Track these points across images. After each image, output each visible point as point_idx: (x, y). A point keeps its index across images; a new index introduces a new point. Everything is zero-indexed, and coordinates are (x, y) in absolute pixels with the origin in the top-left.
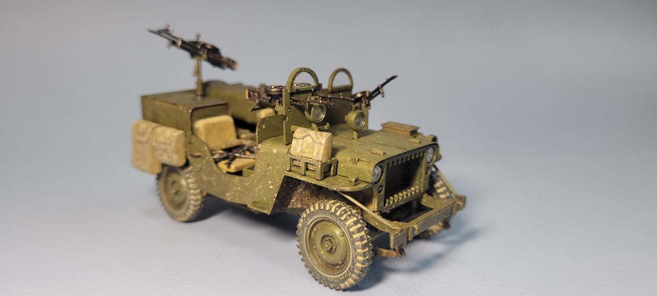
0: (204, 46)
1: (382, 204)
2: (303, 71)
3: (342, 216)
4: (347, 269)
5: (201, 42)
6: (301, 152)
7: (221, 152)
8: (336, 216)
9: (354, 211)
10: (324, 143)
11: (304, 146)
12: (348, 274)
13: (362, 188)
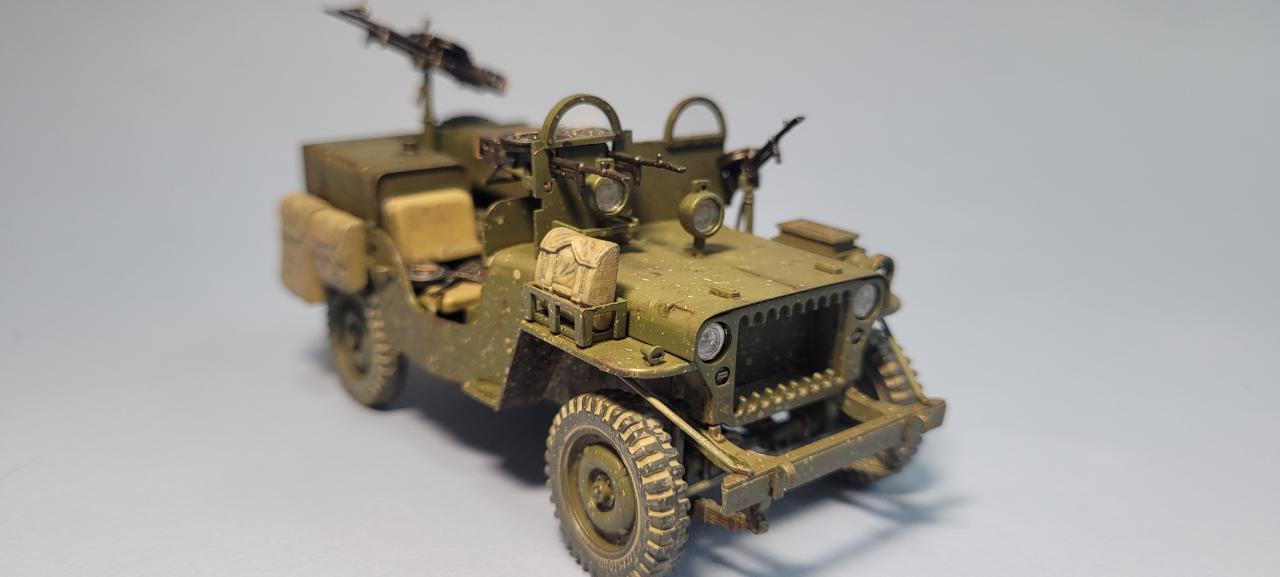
0: (436, 42)
1: (728, 410)
2: (581, 102)
3: (623, 432)
4: (632, 549)
5: (430, 36)
6: (553, 282)
7: (434, 268)
8: (613, 429)
9: (651, 423)
10: (595, 266)
11: (560, 268)
12: (634, 560)
13: (669, 372)
